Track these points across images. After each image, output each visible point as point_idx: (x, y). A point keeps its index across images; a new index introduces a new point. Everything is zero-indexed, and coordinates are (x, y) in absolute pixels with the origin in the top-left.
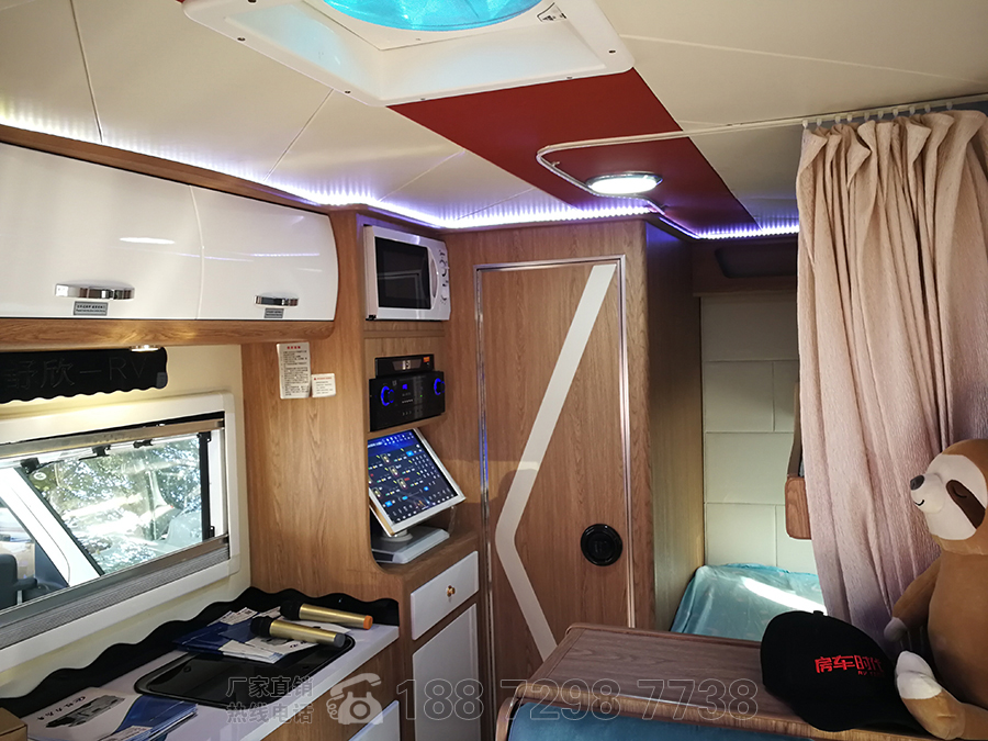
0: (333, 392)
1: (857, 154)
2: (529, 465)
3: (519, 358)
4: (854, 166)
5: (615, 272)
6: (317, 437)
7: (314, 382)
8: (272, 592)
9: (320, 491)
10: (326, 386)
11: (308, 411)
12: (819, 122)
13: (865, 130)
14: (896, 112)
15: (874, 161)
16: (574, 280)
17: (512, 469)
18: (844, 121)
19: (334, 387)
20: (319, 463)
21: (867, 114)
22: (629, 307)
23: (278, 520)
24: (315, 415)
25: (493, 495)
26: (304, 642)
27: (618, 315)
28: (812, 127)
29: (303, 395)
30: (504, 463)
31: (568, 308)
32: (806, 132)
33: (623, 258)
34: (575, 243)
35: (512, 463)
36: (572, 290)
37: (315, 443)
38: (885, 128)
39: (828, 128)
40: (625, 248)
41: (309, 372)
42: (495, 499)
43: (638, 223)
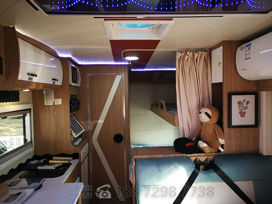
0: (61, 103)
1: (187, 57)
2: (101, 121)
3: (99, 96)
4: (186, 59)
5: (122, 77)
6: (56, 115)
7: (55, 101)
8: (41, 155)
9: (57, 128)
10: (59, 102)
11: (53, 108)
12: (179, 51)
13: (188, 53)
14: (192, 50)
15: (189, 59)
16: (112, 78)
17: (97, 122)
18: (183, 51)
19: (61, 102)
20: (56, 121)
21: (187, 50)
22: (125, 85)
23: (43, 136)
24: (56, 109)
25: (92, 129)
26: (59, 164)
27: (122, 87)
28: (178, 51)
29: (52, 104)
30: (95, 121)
31: (111, 85)
32: (177, 52)
33: (123, 74)
34: (112, 70)
35: (96, 121)
36: (112, 81)
37: (55, 116)
38: (191, 53)
39: (181, 52)
40: (124, 72)
41: (54, 98)
42: (92, 130)
43: (127, 67)
